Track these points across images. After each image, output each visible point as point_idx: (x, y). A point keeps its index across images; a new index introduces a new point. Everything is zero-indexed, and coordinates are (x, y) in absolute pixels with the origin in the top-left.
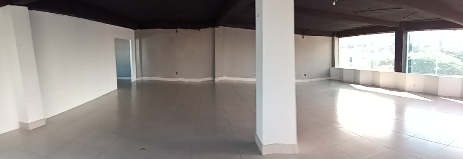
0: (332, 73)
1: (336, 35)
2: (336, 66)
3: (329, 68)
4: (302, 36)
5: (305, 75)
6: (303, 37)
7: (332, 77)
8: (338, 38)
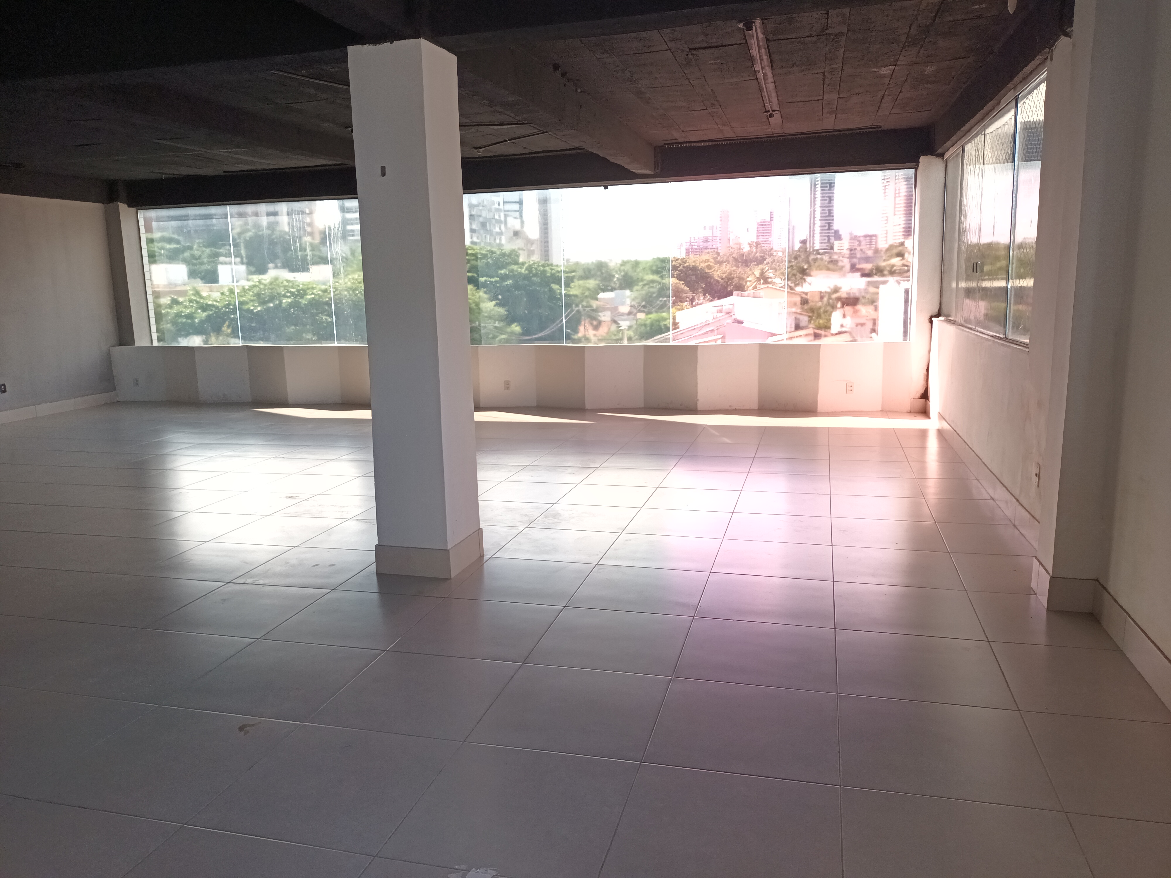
0: (123, 372)
1: (122, 194)
2: (141, 341)
3: (104, 350)
7: (126, 391)
8: (132, 209)
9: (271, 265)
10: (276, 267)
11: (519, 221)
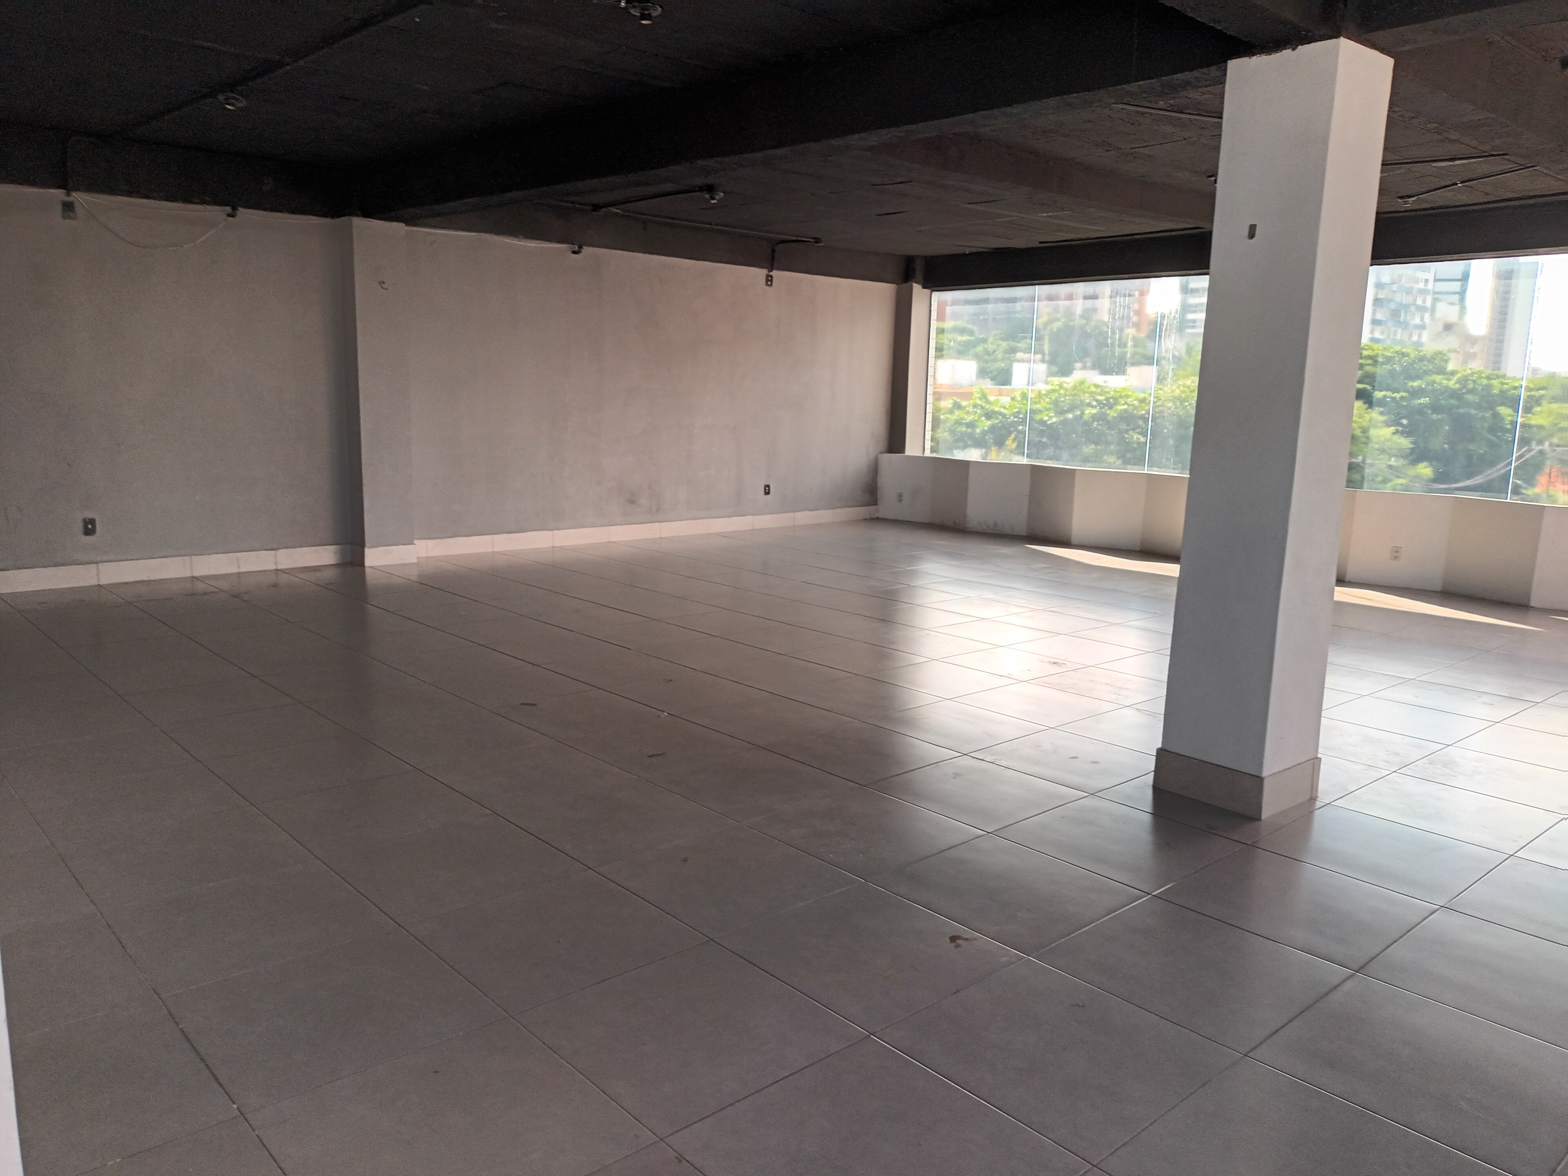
0: (888, 484)
1: (919, 273)
2: (912, 449)
3: (872, 456)
4: (764, 272)
5: (767, 491)
6: (769, 280)
7: (888, 507)
8: (927, 291)
9: (1078, 365)
10: (1084, 368)
11: (1456, 308)
